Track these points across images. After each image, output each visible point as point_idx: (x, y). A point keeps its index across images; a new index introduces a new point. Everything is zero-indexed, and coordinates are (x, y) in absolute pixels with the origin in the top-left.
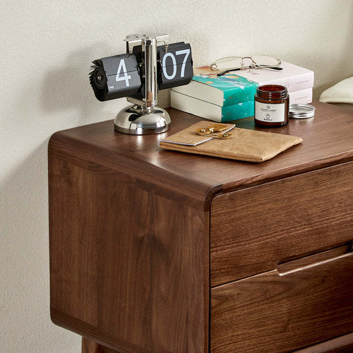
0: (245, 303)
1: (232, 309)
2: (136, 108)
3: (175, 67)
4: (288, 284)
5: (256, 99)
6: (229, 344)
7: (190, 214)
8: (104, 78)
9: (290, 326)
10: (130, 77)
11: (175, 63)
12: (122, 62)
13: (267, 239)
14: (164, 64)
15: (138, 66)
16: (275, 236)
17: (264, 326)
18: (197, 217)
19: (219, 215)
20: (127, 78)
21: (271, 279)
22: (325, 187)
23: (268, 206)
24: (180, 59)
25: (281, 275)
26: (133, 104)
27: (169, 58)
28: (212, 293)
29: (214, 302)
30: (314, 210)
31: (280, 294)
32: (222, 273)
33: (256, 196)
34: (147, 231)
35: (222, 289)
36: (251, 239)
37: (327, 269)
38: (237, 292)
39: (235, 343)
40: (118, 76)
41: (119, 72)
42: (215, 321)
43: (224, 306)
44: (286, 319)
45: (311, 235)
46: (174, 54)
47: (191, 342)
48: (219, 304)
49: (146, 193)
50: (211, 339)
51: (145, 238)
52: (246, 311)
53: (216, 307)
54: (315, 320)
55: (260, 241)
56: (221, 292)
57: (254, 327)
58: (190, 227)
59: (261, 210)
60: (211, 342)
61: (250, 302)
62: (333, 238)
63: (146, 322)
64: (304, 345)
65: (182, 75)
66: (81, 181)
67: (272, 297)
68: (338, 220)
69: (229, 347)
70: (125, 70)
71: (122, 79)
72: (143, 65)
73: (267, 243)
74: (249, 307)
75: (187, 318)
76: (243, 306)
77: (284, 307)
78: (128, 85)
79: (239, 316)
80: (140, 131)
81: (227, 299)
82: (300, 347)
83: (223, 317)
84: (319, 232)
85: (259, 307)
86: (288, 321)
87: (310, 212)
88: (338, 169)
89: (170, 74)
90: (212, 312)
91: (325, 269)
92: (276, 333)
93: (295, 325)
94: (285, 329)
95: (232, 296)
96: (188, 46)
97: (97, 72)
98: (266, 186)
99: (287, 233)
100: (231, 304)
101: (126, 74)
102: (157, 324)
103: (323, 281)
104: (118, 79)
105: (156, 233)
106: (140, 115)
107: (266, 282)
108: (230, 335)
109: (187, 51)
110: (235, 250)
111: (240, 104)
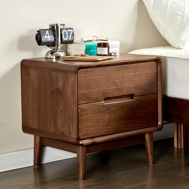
0: (92, 113)
1: (86, 114)
2: (53, 50)
3: (67, 36)
4: (108, 108)
5: (97, 47)
6: (86, 128)
7: (70, 76)
8: (41, 37)
9: (109, 124)
10: (50, 37)
11: (67, 34)
12: (47, 31)
13: (99, 89)
14: (63, 34)
15: (53, 33)
16: (103, 88)
17: (99, 122)
18: (72, 77)
19: (81, 77)
20: (49, 37)
21: (101, 105)
22: (121, 72)
23: (100, 76)
24: (69, 33)
25: (105, 104)
26: (52, 49)
27: (65, 32)
28: (79, 107)
29: (79, 111)
30: (118, 81)
31: (105, 111)
32: (82, 100)
33: (95, 72)
34: (55, 87)
35: (83, 106)
36: (93, 88)
37: (123, 104)
38: (89, 108)
39: (88, 127)
40: (46, 36)
41: (46, 35)
42: (80, 118)
43: (84, 113)
44: (108, 121)
45: (117, 90)
46: (67, 31)
47: (71, 126)
48: (82, 112)
49: (54, 72)
50: (79, 125)
51: (54, 90)
52: (92, 116)
53: (80, 112)
54: (119, 123)
55: (97, 89)
56: (82, 107)
57: (95, 123)
58: (70, 81)
59: (97, 77)
60: (79, 126)
61: (93, 113)
62: (125, 93)
63: (56, 122)
64: (115, 133)
65: (70, 39)
66: (32, 74)
67: (102, 112)
68: (127, 86)
69: (86, 129)
70: (48, 34)
71: (47, 37)
72: (55, 33)
73: (100, 91)
74: (93, 114)
75: (70, 117)
76: (91, 114)
77: (107, 116)
78: (49, 40)
79: (89, 117)
80: (54, 57)
81: (85, 110)
82: (113, 133)
83: (83, 117)
84: (120, 90)
85: (97, 115)
86: (109, 122)
87: (116, 81)
88: (126, 66)
89: (65, 38)
90: (79, 114)
91: (122, 104)
92: (104, 126)
93: (111, 124)
94: (107, 125)
95: (86, 109)
96: (72, 29)
97: (38, 35)
98: (98, 69)
99: (107, 88)
100: (86, 112)
101: (49, 36)
102: (60, 122)
103: (122, 109)
104: (46, 37)
105: (58, 87)
106: (54, 52)
107: (100, 106)
108: (86, 124)
109: (72, 31)
110: (87, 91)
111: (92, 50)
